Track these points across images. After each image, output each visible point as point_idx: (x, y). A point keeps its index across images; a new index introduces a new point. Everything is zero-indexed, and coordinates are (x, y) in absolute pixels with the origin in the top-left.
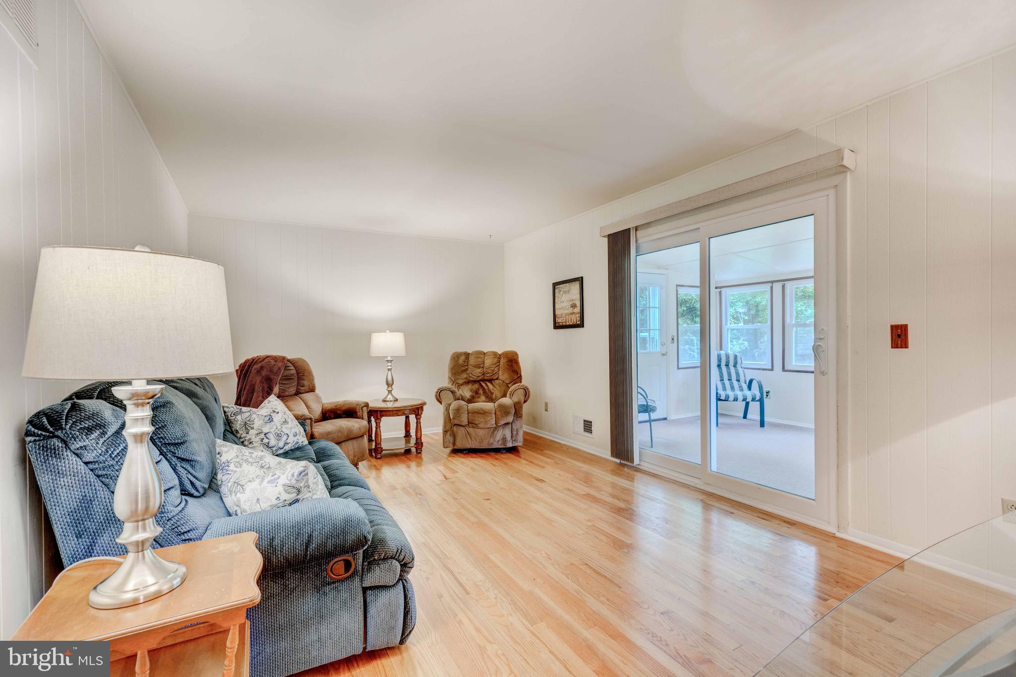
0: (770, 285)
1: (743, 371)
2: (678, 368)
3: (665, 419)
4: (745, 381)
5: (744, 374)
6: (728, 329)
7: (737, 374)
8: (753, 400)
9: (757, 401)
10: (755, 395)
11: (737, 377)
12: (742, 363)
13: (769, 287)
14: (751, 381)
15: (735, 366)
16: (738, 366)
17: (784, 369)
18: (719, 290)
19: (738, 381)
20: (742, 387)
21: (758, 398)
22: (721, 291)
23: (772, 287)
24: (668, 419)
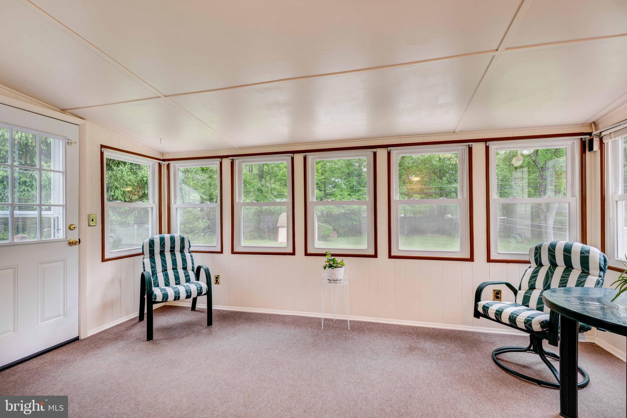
0: (219, 160)
1: (191, 256)
2: (103, 260)
3: (77, 339)
4: (193, 268)
5: (192, 260)
6: (177, 209)
7: (184, 260)
8: (200, 294)
9: (204, 295)
10: (201, 288)
11: (183, 265)
12: (190, 247)
13: (218, 163)
14: (199, 268)
15: (182, 251)
16: (186, 251)
17: (233, 252)
18: (167, 163)
19: (185, 268)
20: (188, 276)
21: (204, 291)
22: (169, 164)
23: (221, 163)
24: (82, 337)
